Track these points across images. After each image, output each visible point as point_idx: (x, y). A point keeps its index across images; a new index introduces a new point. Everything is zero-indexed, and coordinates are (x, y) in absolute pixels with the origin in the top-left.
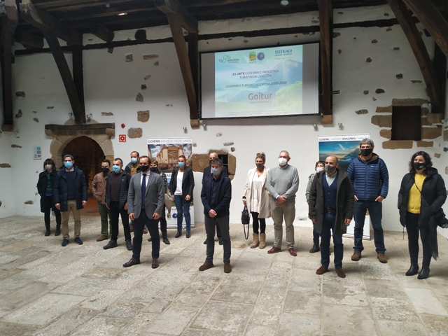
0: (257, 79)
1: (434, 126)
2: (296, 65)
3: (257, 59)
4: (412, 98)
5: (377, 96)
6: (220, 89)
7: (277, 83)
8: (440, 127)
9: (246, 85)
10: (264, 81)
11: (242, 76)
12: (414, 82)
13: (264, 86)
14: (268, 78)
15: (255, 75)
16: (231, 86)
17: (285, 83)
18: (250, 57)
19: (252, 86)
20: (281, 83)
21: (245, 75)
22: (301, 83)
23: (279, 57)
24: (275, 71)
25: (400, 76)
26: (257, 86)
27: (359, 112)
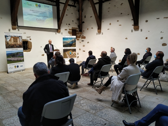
0: (39, 14)
1: (79, 35)
2: (51, 12)
3: (38, 7)
4: (75, 27)
5: (69, 26)
6: (25, 15)
7: (45, 17)
8: (80, 35)
9: (35, 15)
10: (41, 15)
11: (34, 11)
12: (76, 23)
13: (41, 17)
14: (42, 14)
15: (38, 12)
16: (29, 14)
17: (48, 17)
18: (36, 5)
19: (37, 16)
20: (47, 17)
21: (35, 11)
22: (53, 18)
23: (45, 8)
24: (44, 12)
25: (73, 21)
26: (39, 16)
27: (65, 30)
